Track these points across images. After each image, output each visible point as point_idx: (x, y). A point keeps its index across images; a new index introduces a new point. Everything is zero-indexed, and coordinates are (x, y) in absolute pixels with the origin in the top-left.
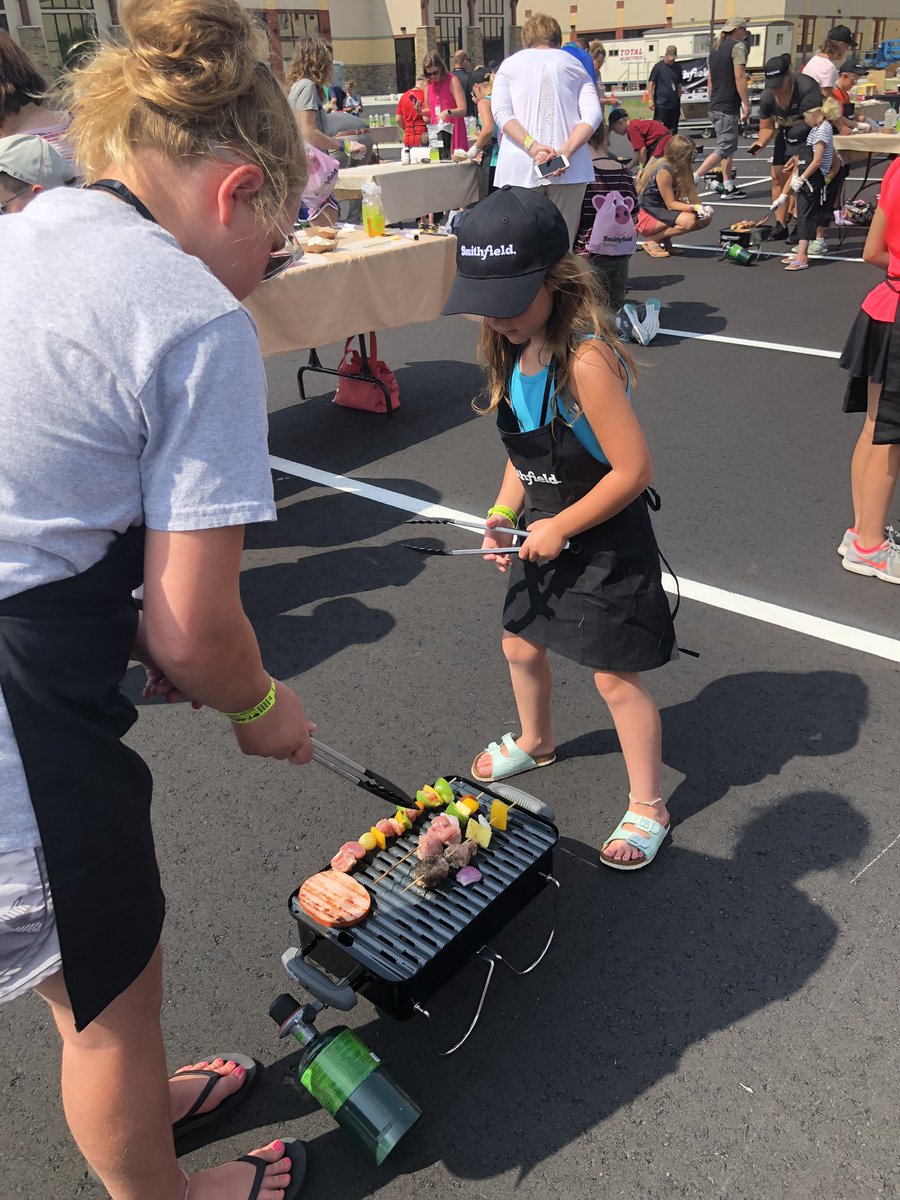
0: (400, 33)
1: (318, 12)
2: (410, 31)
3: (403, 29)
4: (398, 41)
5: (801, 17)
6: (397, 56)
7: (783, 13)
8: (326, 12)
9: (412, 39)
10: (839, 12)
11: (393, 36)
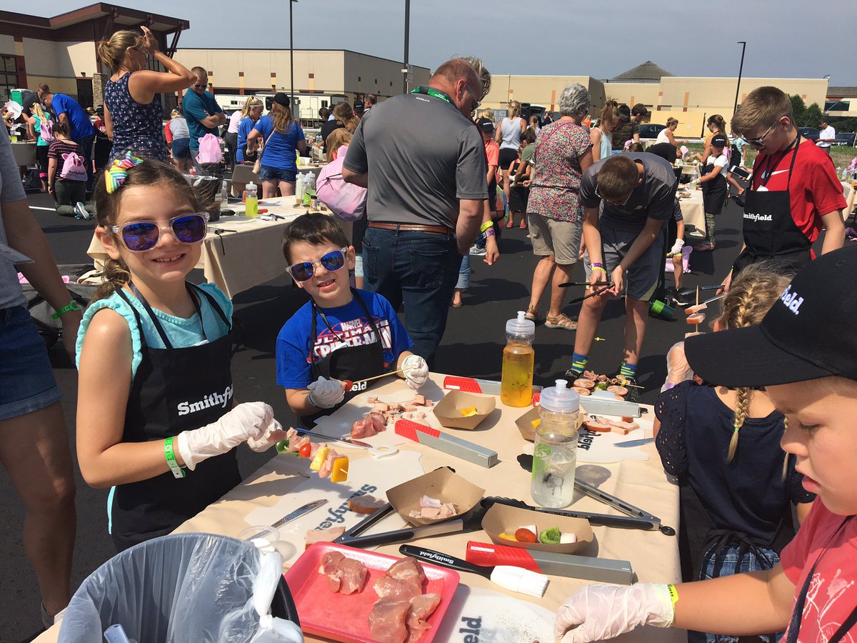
0: (81, 76)
1: (15, 57)
2: (88, 75)
3: (84, 74)
4: (79, 81)
5: (355, 93)
6: (78, 90)
7: (343, 90)
8: (22, 58)
9: (90, 80)
10: (379, 92)
11: (76, 77)
